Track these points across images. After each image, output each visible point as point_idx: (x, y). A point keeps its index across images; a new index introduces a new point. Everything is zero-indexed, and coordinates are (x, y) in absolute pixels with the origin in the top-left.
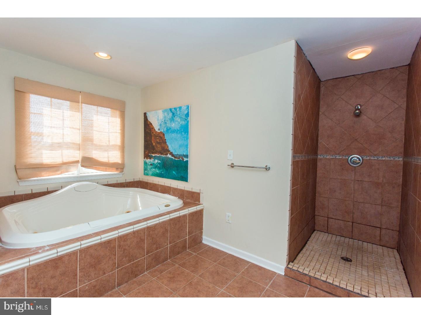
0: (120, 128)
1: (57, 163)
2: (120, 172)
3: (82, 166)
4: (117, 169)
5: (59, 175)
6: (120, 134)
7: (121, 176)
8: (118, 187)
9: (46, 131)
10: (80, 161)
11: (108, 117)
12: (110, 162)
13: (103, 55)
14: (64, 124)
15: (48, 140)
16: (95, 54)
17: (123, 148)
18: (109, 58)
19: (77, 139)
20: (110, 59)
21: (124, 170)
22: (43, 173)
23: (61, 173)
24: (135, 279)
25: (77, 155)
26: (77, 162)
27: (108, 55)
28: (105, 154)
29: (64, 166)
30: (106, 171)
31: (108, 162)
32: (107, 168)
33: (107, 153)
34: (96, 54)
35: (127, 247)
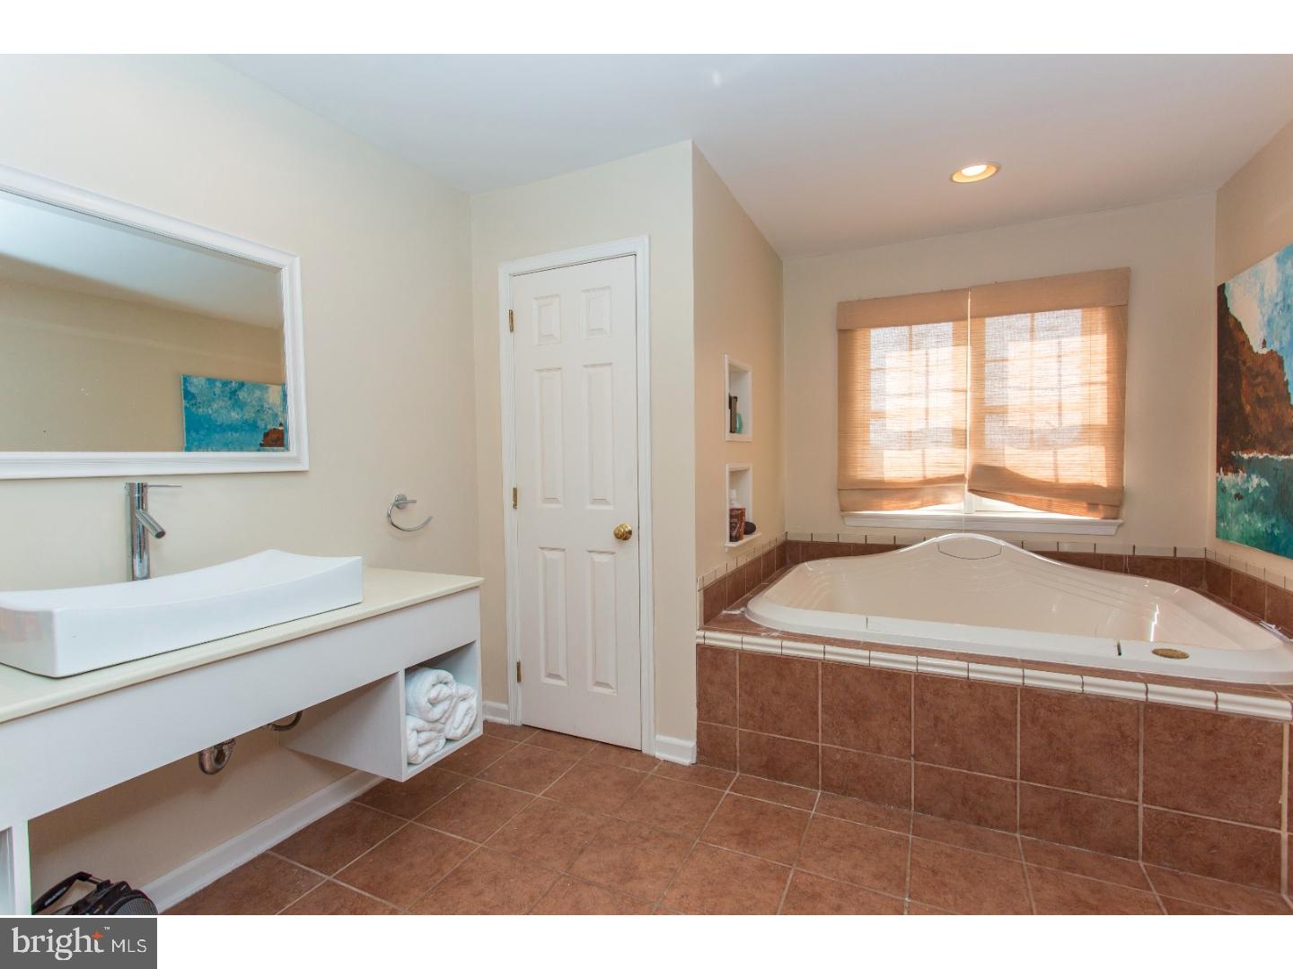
0: (1106, 364)
1: (912, 480)
2: (1104, 518)
3: (971, 490)
4: (1093, 506)
5: (915, 508)
6: (1105, 387)
7: (1113, 532)
8: (1101, 568)
9: (890, 406)
10: (967, 476)
11: (1059, 337)
12: (1061, 481)
13: (974, 172)
14: (927, 384)
15: (893, 426)
16: (951, 180)
17: (1117, 435)
18: (993, 170)
19: (963, 416)
20: (996, 172)
21: (1124, 511)
22: (885, 503)
23: (922, 505)
24: (973, 827)
25: (961, 461)
26: (960, 478)
27: (990, 164)
28: (1046, 457)
29: (929, 489)
30: (1049, 510)
31: (1054, 481)
32: (1053, 499)
33: (1051, 452)
34: (956, 178)
35: (945, 717)
